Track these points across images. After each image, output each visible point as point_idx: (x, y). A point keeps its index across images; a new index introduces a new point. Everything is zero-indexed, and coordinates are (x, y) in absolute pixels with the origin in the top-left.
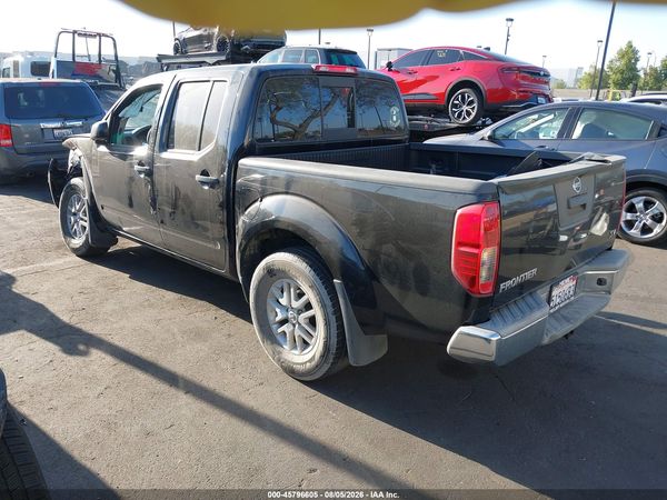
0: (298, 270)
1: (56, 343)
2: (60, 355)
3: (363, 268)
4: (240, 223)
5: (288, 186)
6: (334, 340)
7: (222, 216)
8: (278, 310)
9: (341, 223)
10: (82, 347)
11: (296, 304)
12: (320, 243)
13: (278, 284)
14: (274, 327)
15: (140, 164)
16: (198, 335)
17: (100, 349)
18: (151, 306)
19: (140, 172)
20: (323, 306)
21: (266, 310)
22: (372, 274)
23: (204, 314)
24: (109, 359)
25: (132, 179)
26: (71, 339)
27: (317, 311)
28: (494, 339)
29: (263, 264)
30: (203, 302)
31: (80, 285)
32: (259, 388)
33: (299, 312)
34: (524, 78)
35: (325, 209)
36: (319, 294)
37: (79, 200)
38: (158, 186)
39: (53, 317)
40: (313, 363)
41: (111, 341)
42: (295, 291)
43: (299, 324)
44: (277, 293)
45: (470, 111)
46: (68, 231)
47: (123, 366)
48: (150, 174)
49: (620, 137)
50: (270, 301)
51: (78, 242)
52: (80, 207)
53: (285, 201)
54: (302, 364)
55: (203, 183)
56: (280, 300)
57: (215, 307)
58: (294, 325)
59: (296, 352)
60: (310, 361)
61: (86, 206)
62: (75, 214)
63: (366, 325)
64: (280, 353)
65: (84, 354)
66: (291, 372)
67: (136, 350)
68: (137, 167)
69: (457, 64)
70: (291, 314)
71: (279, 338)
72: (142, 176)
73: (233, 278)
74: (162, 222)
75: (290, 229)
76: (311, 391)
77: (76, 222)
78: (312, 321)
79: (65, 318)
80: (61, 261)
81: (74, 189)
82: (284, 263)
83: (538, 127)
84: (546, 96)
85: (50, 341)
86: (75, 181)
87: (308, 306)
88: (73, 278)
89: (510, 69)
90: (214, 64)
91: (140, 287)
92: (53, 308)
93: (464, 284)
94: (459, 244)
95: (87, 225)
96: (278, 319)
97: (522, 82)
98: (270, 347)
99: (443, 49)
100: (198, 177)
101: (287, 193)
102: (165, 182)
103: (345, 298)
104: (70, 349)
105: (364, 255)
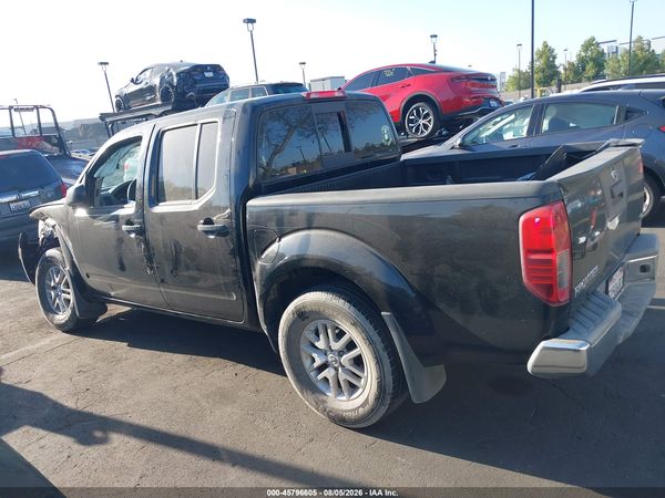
0: (335, 309)
1: (68, 434)
2: (77, 447)
3: (414, 295)
4: (258, 268)
5: (310, 221)
6: (389, 379)
7: (235, 263)
8: (315, 355)
9: (379, 250)
10: (98, 434)
11: (336, 346)
12: (359, 275)
13: (312, 327)
14: (312, 374)
15: (129, 223)
16: (223, 397)
17: (120, 433)
18: (162, 373)
19: (129, 232)
20: (371, 342)
21: (300, 358)
22: (426, 301)
23: (221, 373)
24: (134, 442)
25: (120, 241)
26: (84, 427)
27: (363, 348)
28: (585, 348)
29: (291, 307)
30: (216, 360)
31: (76, 364)
32: (310, 445)
33: (341, 353)
34: (473, 85)
35: (358, 238)
36: (364, 331)
37: (58, 272)
38: (152, 243)
39: (56, 405)
40: (368, 408)
41: (131, 420)
42: (333, 332)
43: (343, 366)
44: (312, 337)
45: (427, 124)
46: (49, 308)
47: (152, 448)
48: (141, 232)
49: (582, 126)
50: (304, 347)
51: (62, 317)
52: (60, 280)
53: (308, 237)
54: (354, 410)
55: (207, 232)
56: (317, 344)
57: (231, 363)
58: (336, 369)
59: (344, 398)
60: (363, 405)
61: (67, 277)
62: (54, 288)
63: (425, 357)
64: (324, 402)
65: (103, 441)
66: (341, 421)
67: (161, 425)
68: (125, 227)
69: (407, 80)
70: (330, 357)
71: (321, 386)
72: (133, 235)
73: (255, 329)
74: (162, 281)
75: (321, 265)
76: (370, 439)
77: (57, 295)
78: (358, 361)
79: (70, 404)
80: (47, 341)
81: (51, 261)
82: (316, 303)
83: (501, 129)
84: (496, 99)
85: (61, 433)
86: (51, 252)
87: (351, 345)
88: (66, 358)
89: (458, 78)
90: (161, 115)
91: (142, 354)
92: (53, 395)
93: (540, 294)
94: (528, 252)
95: (71, 297)
96: (316, 365)
97: (473, 89)
98: (311, 397)
99: (390, 68)
100: (201, 227)
101: (309, 228)
102: (161, 238)
103: (397, 331)
104: (86, 439)
105: (414, 280)
